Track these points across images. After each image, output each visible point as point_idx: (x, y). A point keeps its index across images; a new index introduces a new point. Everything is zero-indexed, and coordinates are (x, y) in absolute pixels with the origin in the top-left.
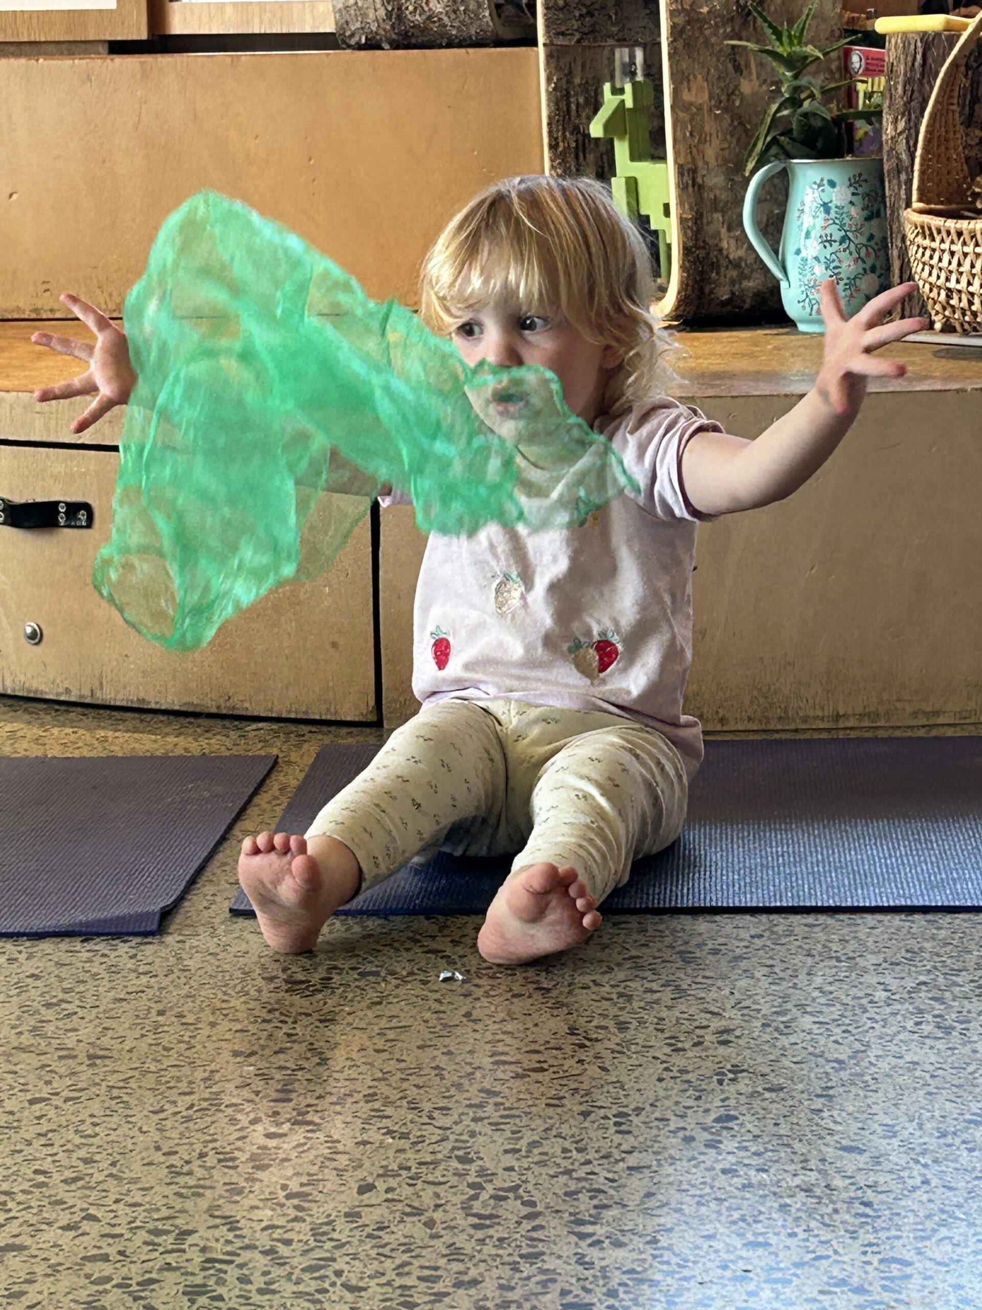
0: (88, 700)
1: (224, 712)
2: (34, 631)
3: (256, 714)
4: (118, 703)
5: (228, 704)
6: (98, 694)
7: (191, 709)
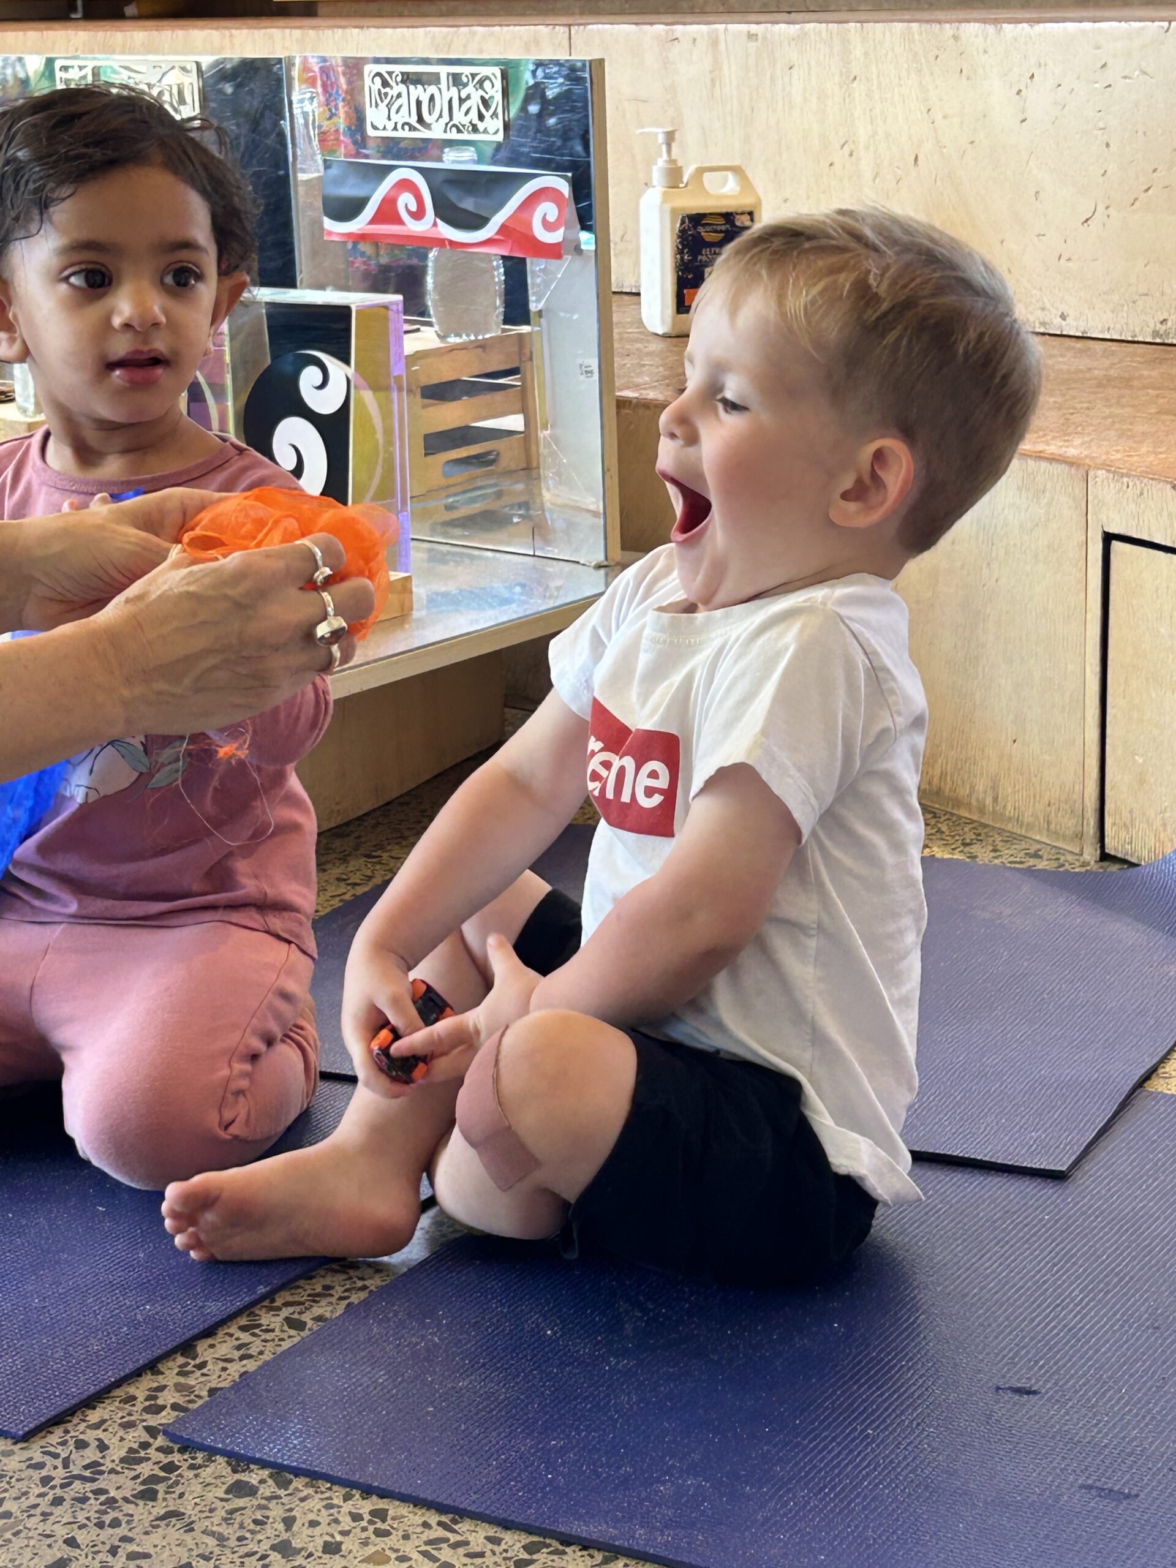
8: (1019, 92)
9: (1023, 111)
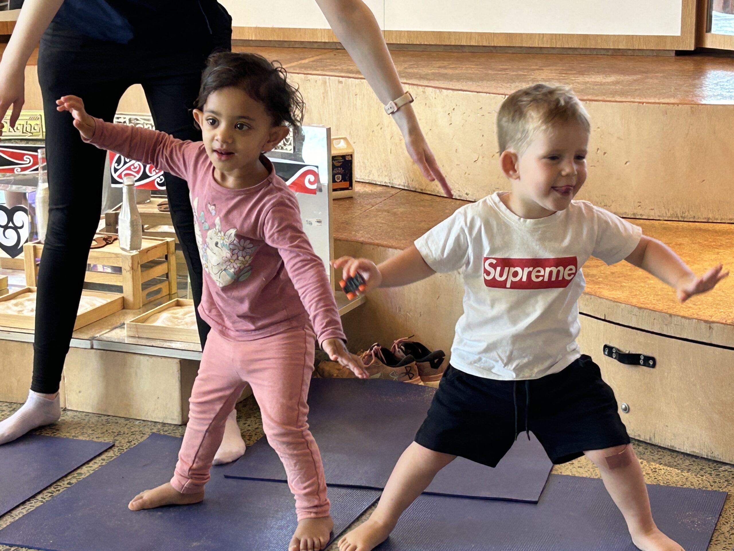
0: (648, 441)
1: (709, 458)
2: (626, 407)
3: (724, 461)
4: (662, 446)
5: (712, 455)
6: (653, 440)
7: (695, 454)
8: (449, 114)
9: (451, 121)
